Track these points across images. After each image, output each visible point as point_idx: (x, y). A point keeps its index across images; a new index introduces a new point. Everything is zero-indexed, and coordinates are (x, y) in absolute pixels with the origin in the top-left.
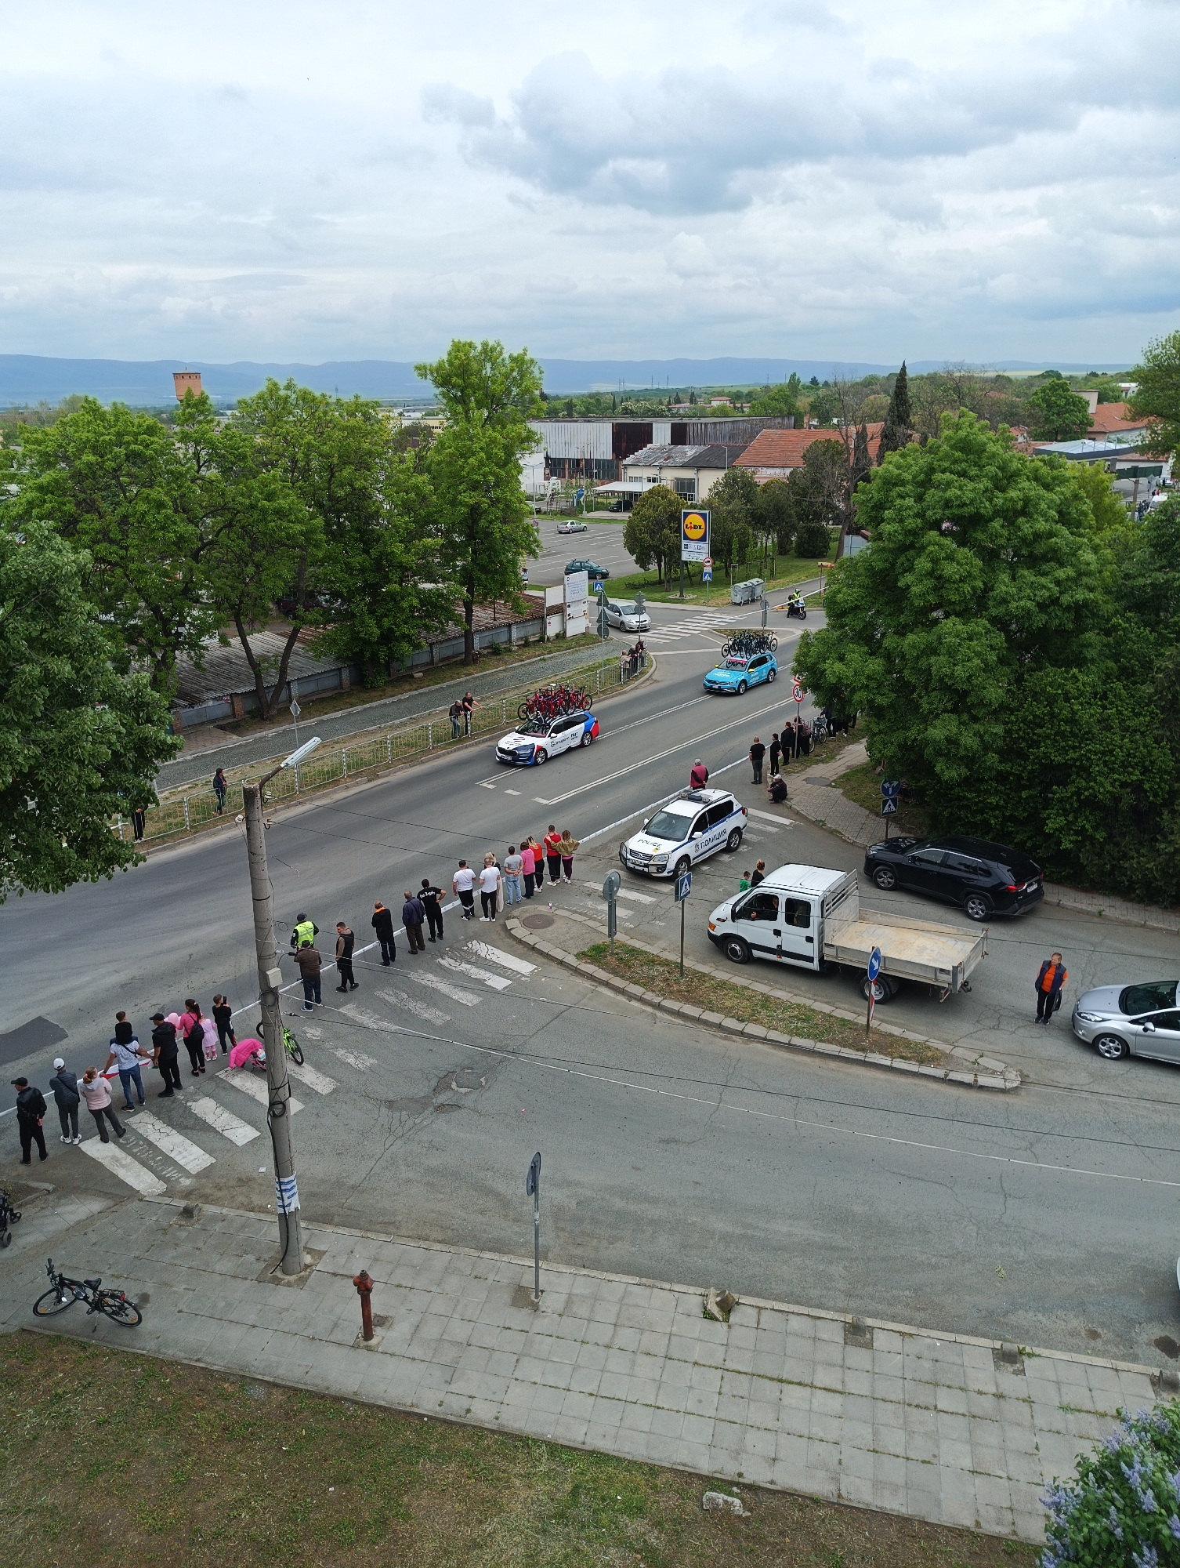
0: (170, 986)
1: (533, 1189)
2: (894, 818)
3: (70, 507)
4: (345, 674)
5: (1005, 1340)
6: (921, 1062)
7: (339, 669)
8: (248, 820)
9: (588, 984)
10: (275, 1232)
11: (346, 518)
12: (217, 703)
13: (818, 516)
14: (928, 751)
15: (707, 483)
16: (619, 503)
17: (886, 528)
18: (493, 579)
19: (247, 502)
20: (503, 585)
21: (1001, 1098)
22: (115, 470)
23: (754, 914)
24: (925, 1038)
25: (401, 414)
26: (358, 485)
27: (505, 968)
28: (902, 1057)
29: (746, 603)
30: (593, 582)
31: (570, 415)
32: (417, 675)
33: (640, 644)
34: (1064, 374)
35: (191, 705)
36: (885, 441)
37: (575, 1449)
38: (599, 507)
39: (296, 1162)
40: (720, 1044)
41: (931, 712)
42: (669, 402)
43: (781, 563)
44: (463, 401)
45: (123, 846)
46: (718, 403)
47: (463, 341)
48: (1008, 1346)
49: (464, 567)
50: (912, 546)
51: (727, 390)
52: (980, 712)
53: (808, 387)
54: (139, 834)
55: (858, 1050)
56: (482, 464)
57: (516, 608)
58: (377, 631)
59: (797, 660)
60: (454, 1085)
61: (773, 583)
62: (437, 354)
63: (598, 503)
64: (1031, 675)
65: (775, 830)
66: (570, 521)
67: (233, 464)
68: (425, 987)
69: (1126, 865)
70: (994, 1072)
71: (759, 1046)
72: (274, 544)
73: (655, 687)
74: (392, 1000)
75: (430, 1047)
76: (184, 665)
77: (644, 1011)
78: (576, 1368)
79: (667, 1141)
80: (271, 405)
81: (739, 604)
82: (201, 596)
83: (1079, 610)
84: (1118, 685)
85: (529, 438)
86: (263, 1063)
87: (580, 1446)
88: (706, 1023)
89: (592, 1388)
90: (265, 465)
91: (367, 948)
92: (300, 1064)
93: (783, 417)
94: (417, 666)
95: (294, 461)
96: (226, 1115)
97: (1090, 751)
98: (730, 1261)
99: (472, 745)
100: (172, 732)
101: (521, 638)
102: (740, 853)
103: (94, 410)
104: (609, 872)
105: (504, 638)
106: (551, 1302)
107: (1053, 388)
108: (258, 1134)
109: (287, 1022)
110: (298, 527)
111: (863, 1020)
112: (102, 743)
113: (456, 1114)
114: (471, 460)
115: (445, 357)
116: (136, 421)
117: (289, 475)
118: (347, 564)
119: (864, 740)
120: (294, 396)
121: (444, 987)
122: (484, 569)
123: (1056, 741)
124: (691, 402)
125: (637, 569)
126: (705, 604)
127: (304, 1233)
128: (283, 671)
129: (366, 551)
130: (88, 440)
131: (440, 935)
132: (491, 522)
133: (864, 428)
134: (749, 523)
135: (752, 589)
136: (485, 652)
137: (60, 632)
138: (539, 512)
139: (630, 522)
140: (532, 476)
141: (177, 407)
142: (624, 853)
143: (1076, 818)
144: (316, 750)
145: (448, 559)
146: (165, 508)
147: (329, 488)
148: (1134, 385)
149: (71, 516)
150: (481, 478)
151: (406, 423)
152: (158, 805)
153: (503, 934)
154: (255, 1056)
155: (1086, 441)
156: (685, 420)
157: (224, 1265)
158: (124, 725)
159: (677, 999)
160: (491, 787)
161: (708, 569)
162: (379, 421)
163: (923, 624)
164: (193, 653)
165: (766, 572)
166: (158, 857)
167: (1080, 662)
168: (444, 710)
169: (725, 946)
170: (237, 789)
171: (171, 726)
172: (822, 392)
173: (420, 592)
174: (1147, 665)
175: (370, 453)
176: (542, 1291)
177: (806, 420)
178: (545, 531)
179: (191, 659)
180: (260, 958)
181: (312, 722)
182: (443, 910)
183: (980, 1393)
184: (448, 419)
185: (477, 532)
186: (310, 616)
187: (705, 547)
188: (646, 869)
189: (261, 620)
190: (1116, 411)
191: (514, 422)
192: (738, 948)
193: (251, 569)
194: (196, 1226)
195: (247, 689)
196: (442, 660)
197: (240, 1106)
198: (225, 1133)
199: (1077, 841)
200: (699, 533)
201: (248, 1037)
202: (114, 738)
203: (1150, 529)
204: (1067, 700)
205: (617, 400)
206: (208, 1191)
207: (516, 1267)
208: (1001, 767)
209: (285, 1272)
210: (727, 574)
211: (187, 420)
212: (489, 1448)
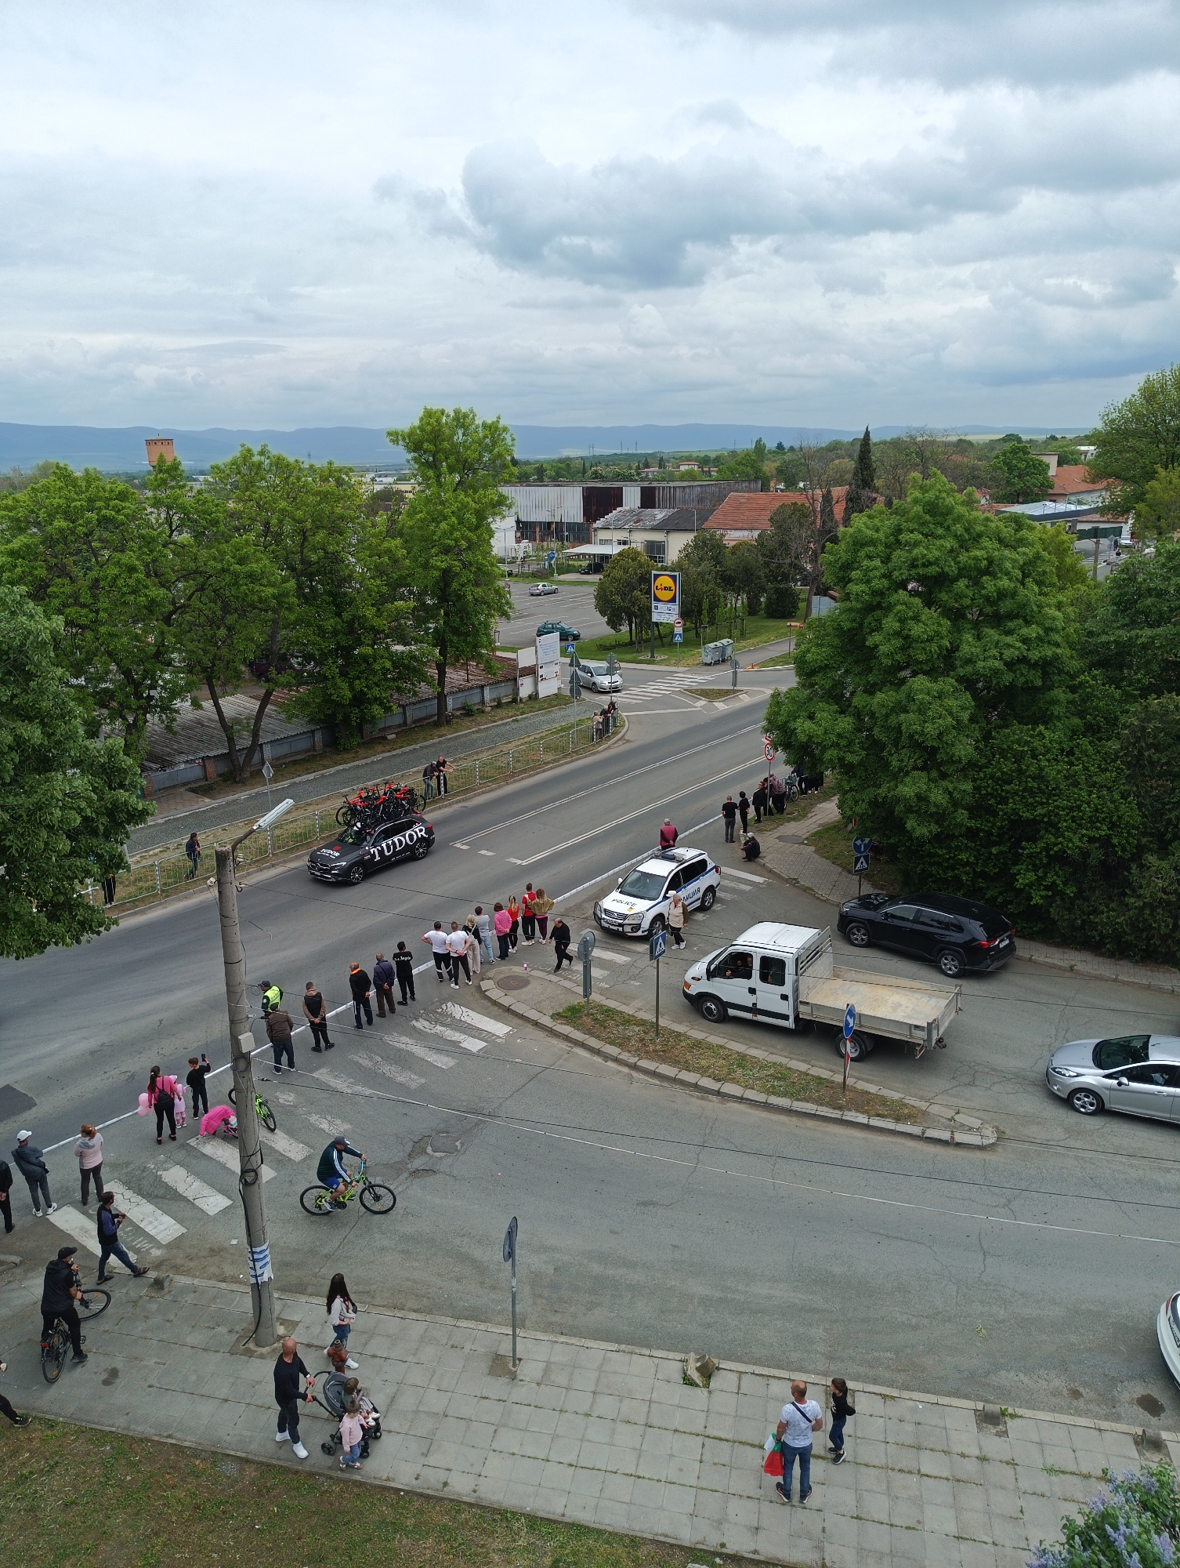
0: (140, 1053)
1: (510, 1255)
2: (866, 875)
3: (42, 572)
4: (318, 736)
5: (987, 1401)
6: (898, 1119)
7: (313, 732)
8: (219, 882)
9: (564, 1045)
10: (248, 1303)
11: (318, 582)
12: (188, 766)
13: (786, 577)
14: (899, 809)
15: (677, 545)
16: (590, 565)
17: (853, 588)
18: (465, 641)
19: (219, 566)
20: (475, 646)
21: (979, 1154)
22: (85, 534)
23: (728, 973)
24: (902, 1096)
25: (373, 480)
26: (331, 549)
27: (479, 1029)
28: (879, 1115)
29: (717, 663)
30: (564, 643)
31: (541, 479)
32: (390, 737)
33: (612, 705)
34: (1024, 437)
35: (163, 769)
36: (850, 505)
37: (555, 1522)
38: (569, 570)
39: (268, 1229)
40: (696, 1103)
41: (901, 769)
42: (638, 468)
43: (750, 623)
44: (434, 465)
45: (94, 911)
46: (687, 467)
47: (435, 408)
48: (990, 1407)
49: (436, 629)
50: (879, 606)
51: (694, 455)
52: (951, 769)
53: (774, 452)
54: (110, 898)
55: (834, 1108)
56: (453, 528)
57: (489, 669)
58: (349, 695)
59: (769, 720)
60: (429, 1150)
61: (743, 643)
62: (409, 420)
63: (569, 565)
64: (998, 732)
65: (748, 888)
66: (541, 584)
67: (205, 528)
68: (399, 1050)
69: (1096, 920)
70: (971, 1129)
71: (736, 1105)
72: (246, 607)
73: (628, 746)
74: (366, 1063)
75: (405, 1111)
76: (156, 728)
77: (620, 1072)
78: (555, 1437)
79: (645, 1204)
80: (244, 469)
81: (710, 665)
82: (173, 659)
83: (1046, 666)
84: (1084, 742)
85: (501, 502)
86: (235, 1130)
87: (560, 1519)
88: (682, 1082)
89: (572, 1459)
90: (238, 529)
91: (339, 1011)
92: (272, 1130)
93: (750, 481)
94: (390, 727)
95: (267, 524)
96: (197, 1184)
97: (1057, 807)
98: (709, 1325)
99: (446, 806)
100: (144, 796)
101: (494, 700)
102: (714, 911)
103: (64, 475)
104: (584, 932)
105: (476, 699)
106: (529, 1370)
107: (1014, 451)
108: (228, 1202)
109: (259, 1088)
110: (270, 591)
111: (839, 1078)
112: (72, 808)
113: (431, 1179)
114: (443, 525)
115: (417, 423)
116: (108, 487)
117: (262, 540)
118: (319, 627)
119: (836, 797)
120: (267, 461)
121: (419, 1050)
122: (456, 631)
123: (1024, 797)
124: (660, 467)
125: (609, 630)
126: (675, 665)
127: (277, 1304)
128: (255, 734)
129: (339, 615)
130: (59, 506)
131: (413, 998)
132: (463, 586)
133: (829, 492)
134: (719, 585)
135: (724, 647)
136: (458, 713)
137: (31, 697)
138: (510, 574)
139: (601, 583)
140: (503, 539)
141: (149, 473)
142: (598, 913)
143: (1046, 874)
144: (288, 812)
145: (420, 622)
146: (137, 572)
147: (302, 552)
148: (1092, 448)
149: (42, 580)
150: (452, 543)
151: (378, 488)
152: (129, 870)
153: (477, 995)
154: (227, 1122)
155: (1047, 503)
156: (655, 484)
157: (195, 1338)
158: (94, 790)
159: (652, 1059)
160: (465, 847)
161: (679, 630)
162: (351, 486)
163: (892, 683)
164: (164, 716)
165: (736, 632)
166: (128, 922)
167: (1046, 719)
168: (418, 772)
169: (700, 1005)
170: (208, 852)
171: (142, 789)
172: (788, 457)
173: (392, 655)
174: (1113, 722)
175: (342, 518)
176: (520, 1360)
177: (772, 484)
178: (518, 593)
179: (163, 722)
180: (232, 1022)
181: (286, 783)
182: (414, 972)
183: (963, 1455)
184: (419, 484)
185: (449, 595)
186: (282, 679)
187: (675, 608)
188: (621, 929)
189: (234, 683)
190: (1075, 475)
191: (485, 487)
192: (713, 1007)
193: (222, 632)
194: (167, 1297)
195: (219, 752)
196: (415, 722)
197: (211, 1174)
198: (196, 1202)
199: (1047, 896)
200: (669, 595)
201: (219, 1103)
202: (83, 805)
203: (1111, 588)
204: (1035, 757)
205: (587, 465)
206: (179, 1261)
207: (494, 1335)
208: (972, 824)
209: (258, 1345)
210: (698, 635)
211: (159, 486)
212: (467, 1523)
